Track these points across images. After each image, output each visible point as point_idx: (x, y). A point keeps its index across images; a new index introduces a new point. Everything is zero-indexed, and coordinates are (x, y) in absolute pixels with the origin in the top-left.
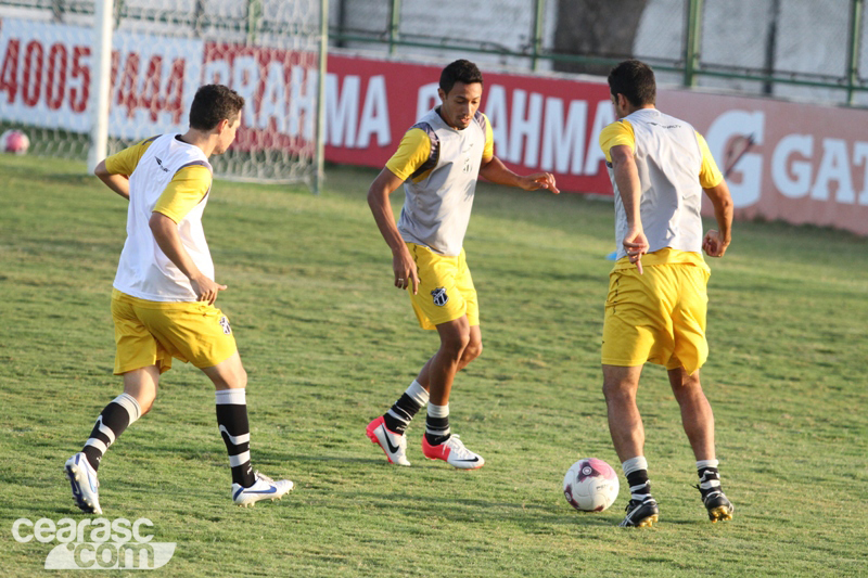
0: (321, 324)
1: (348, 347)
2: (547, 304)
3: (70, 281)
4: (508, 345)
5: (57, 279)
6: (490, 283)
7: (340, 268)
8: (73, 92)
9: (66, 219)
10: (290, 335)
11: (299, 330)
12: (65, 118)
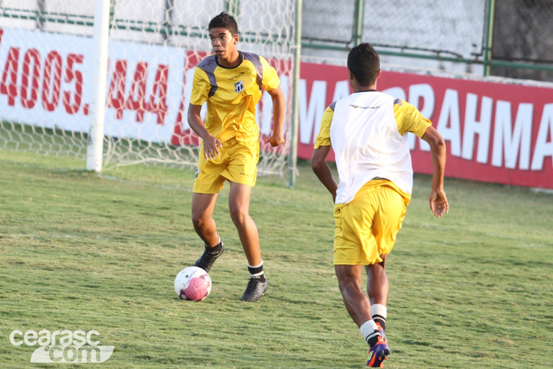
0: (309, 306)
1: (335, 326)
2: (510, 288)
3: (80, 266)
4: (479, 326)
5: (67, 264)
6: (455, 269)
7: (320, 255)
8: (67, 95)
9: (70, 209)
10: (282, 316)
11: (290, 311)
12: (59, 118)
